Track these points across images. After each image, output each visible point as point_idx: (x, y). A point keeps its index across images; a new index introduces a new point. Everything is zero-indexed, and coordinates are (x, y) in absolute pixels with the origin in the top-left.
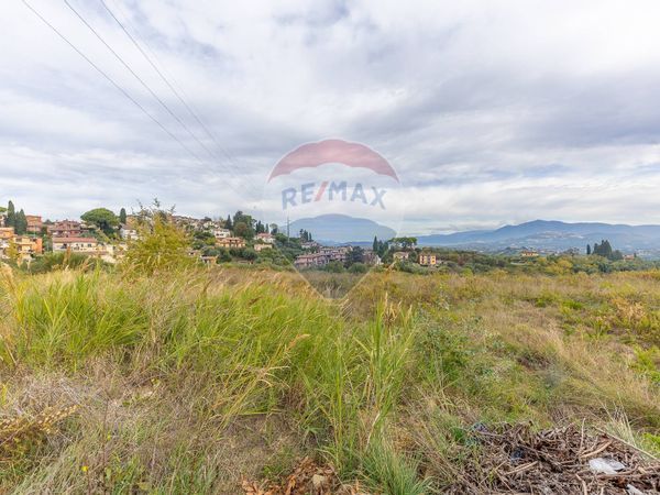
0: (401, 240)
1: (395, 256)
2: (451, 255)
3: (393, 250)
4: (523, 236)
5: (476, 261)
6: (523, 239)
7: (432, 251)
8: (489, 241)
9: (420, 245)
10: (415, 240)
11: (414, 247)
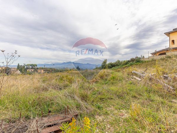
0: (31, 65)
1: (28, 70)
2: (48, 69)
3: (27, 68)
4: (67, 65)
5: (55, 71)
6: (67, 66)
7: (42, 68)
8: (61, 66)
9: (38, 67)
10: (36, 65)
11: (36, 67)
